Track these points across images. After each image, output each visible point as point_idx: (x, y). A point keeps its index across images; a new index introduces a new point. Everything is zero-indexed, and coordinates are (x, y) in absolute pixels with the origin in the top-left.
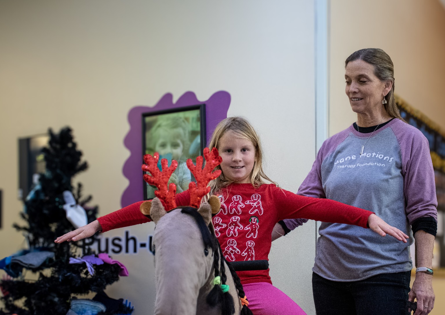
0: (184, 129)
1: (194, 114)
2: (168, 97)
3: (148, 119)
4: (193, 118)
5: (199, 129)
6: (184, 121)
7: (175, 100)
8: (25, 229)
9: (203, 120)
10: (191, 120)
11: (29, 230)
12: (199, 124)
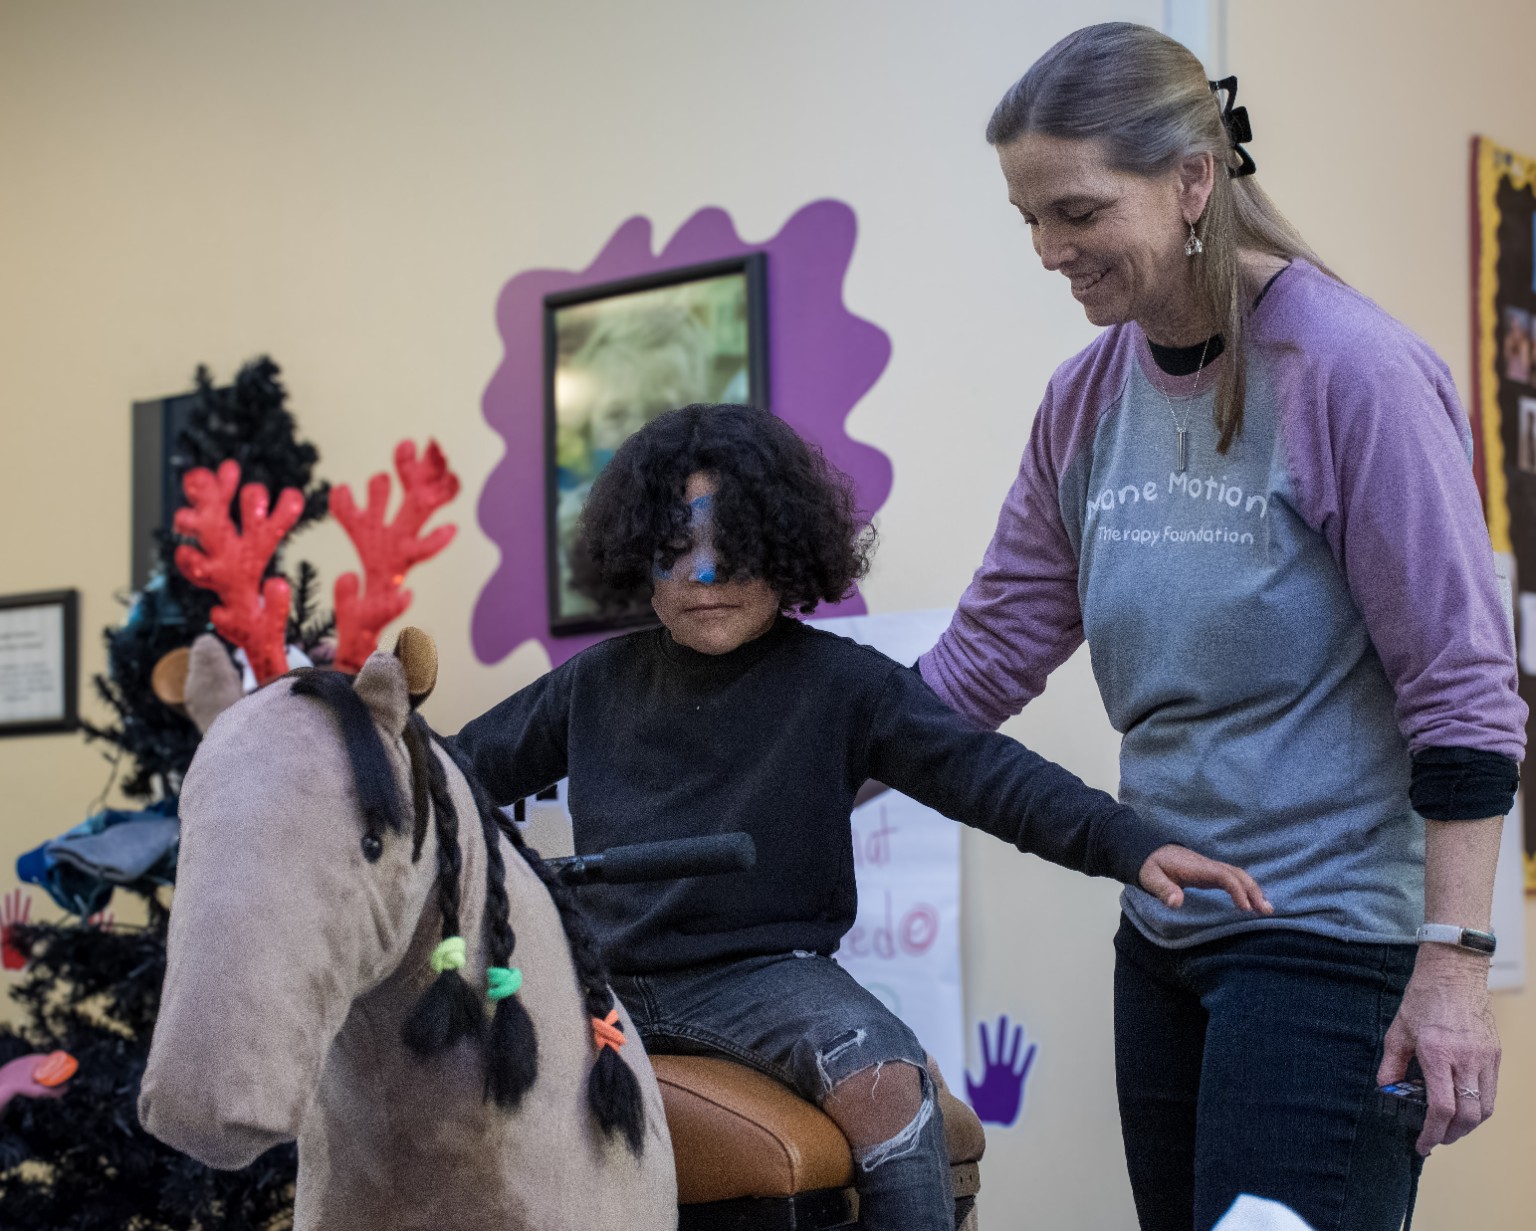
0: (690, 349)
1: (727, 292)
2: (637, 229)
3: (565, 317)
4: (721, 310)
5: (741, 347)
6: (688, 321)
7: (659, 242)
8: (111, 735)
9: (759, 314)
10: (713, 317)
11: (122, 740)
12: (742, 329)
